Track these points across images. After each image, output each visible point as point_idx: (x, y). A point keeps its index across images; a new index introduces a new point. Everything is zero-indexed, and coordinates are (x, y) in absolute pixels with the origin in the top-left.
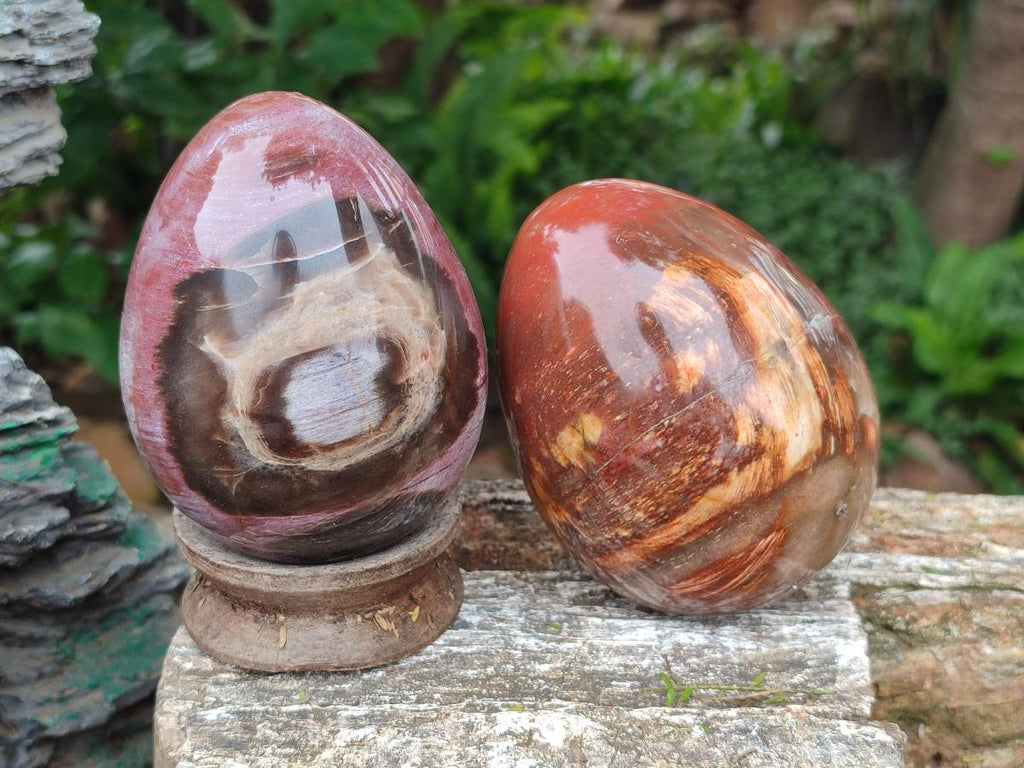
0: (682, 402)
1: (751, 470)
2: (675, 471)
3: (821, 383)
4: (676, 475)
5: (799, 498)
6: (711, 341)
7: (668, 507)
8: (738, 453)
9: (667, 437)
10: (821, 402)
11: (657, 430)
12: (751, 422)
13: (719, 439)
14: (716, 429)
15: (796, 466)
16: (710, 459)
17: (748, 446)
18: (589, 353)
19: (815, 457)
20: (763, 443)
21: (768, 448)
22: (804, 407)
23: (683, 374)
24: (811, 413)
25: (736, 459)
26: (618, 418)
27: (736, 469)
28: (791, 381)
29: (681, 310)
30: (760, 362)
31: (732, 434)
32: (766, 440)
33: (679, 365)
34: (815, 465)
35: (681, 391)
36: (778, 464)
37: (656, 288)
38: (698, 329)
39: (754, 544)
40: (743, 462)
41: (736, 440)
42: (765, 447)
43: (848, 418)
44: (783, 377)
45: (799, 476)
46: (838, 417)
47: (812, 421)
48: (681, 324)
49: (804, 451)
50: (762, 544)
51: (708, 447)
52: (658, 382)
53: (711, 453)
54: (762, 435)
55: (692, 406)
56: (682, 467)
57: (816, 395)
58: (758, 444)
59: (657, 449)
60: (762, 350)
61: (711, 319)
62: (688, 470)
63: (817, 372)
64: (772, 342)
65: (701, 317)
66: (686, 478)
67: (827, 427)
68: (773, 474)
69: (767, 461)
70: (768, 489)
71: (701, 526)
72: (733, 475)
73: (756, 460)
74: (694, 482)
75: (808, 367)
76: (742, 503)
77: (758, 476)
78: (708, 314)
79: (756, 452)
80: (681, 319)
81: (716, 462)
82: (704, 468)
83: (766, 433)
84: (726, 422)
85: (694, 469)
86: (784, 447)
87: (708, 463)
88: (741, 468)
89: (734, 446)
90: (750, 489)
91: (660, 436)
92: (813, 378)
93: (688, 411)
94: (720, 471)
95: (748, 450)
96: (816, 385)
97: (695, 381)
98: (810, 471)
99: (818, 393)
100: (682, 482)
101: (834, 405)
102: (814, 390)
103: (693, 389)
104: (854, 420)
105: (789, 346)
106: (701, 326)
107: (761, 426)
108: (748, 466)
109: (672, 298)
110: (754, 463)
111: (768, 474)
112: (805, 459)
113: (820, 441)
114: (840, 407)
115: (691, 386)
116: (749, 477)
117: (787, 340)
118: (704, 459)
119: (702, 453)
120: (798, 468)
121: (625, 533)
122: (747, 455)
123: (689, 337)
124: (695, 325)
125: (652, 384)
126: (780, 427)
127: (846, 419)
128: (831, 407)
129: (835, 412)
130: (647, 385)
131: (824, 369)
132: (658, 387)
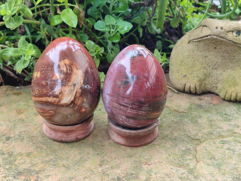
1: (54, 99)
2: (44, 90)
3: (77, 95)
5: (60, 109)
6: (63, 75)
7: (40, 95)
8: (54, 95)
9: (46, 84)
10: (75, 98)
11: (45, 82)
14: (53, 88)
15: (62, 104)
16: (49, 92)
18: (46, 63)
19: (67, 105)
20: (59, 96)
22: (70, 96)
23: (55, 76)
25: (53, 95)
26: (42, 76)
27: (52, 97)
28: (71, 91)
29: (63, 67)
30: (69, 84)
32: (60, 96)
35: (53, 79)
36: (59, 101)
37: (62, 61)
39: (49, 111)
42: (59, 97)
44: (71, 89)
45: (62, 106)
46: (76, 102)
47: (70, 99)
48: (61, 69)
49: (65, 102)
50: (51, 112)
51: (50, 90)
53: (50, 91)
55: (53, 82)
56: (45, 90)
57: (74, 96)
58: (58, 96)
59: (44, 85)
60: (71, 83)
61: (66, 72)
62: (45, 91)
63: (78, 93)
64: (74, 83)
65: (65, 70)
66: (45, 92)
67: (73, 102)
69: (58, 99)
70: (56, 104)
71: (43, 101)
72: (51, 97)
74: (45, 94)
75: (77, 91)
76: (50, 103)
77: (55, 101)
78: (66, 71)
80: (61, 68)
81: (50, 93)
82: (48, 93)
83: (61, 95)
85: (46, 92)
86: (62, 99)
88: (53, 97)
89: (54, 93)
90: (53, 101)
92: (76, 93)
94: (50, 95)
96: (76, 94)
97: (56, 79)
98: (65, 106)
100: (44, 92)
101: (77, 100)
102: (75, 95)
103: (55, 80)
104: (80, 105)
105: (76, 86)
106: (64, 72)
107: (61, 93)
109: (63, 64)
110: (56, 98)
111: (57, 101)
112: (65, 104)
113: (70, 103)
114: (78, 101)
117: (77, 84)
118: (49, 91)
120: (63, 104)
121: (34, 94)
122: (55, 96)
124: (63, 71)
125: (50, 75)
126: (64, 96)
127: (78, 103)
128: (76, 100)
129: (76, 101)
130: (49, 74)
131: (80, 94)
132: (50, 76)
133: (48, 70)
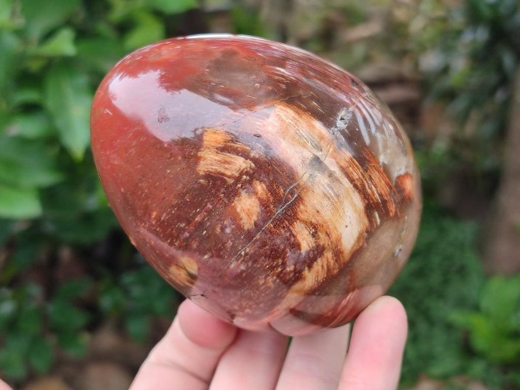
0: (249, 236)
1: (318, 266)
2: (261, 282)
3: (356, 176)
4: (263, 284)
5: (362, 265)
6: (258, 182)
7: (266, 303)
8: (305, 258)
9: (247, 262)
10: (360, 192)
11: (237, 260)
12: (308, 233)
13: (286, 253)
14: (282, 247)
15: (352, 248)
16: (285, 268)
17: (310, 250)
18: (168, 214)
19: (366, 235)
20: (321, 243)
21: (326, 245)
22: (347, 204)
23: (243, 215)
24: (353, 205)
25: (305, 262)
26: (205, 257)
27: (306, 268)
28: (331, 187)
29: (227, 166)
30: (302, 183)
31: (296, 246)
32: (323, 240)
33: (238, 210)
34: (367, 240)
35: (246, 228)
36: (338, 253)
37: (199, 154)
38: (245, 177)
40: (310, 262)
41: (300, 249)
42: (324, 245)
43: (385, 190)
44: (323, 186)
45: (357, 253)
46: (377, 196)
47: (356, 211)
48: (230, 177)
49: (356, 234)
50: (344, 302)
51: (280, 261)
52: (226, 227)
53: (284, 264)
54: (319, 238)
55: (258, 237)
56: (266, 278)
57: (353, 189)
58: (318, 246)
59: (242, 272)
60: (301, 173)
61: (253, 165)
62: (270, 279)
63: (351, 169)
64: (307, 161)
65: (244, 166)
66: (271, 285)
67: (370, 207)
68: (336, 261)
69: (329, 255)
70: (336, 271)
72: (306, 272)
73: (320, 256)
74: (278, 286)
75: (342, 169)
76: (319, 286)
77: (325, 267)
78: (249, 161)
79: (319, 251)
80: (228, 173)
81: (290, 268)
82: (282, 275)
83: (322, 236)
84: (288, 239)
85: (275, 278)
86: (339, 240)
87: (284, 271)
88: (310, 267)
89: (300, 254)
90: (322, 276)
91: (241, 263)
92: (348, 176)
93: (256, 240)
94: (295, 273)
95: (312, 252)
96: (352, 181)
97: (254, 218)
98: (365, 245)
99: (355, 186)
100: (269, 288)
101: (371, 189)
102: (351, 186)
103: (255, 224)
104: (391, 188)
105: (322, 159)
107: (316, 232)
108: (315, 263)
109: (217, 158)
110: (319, 260)
111: (332, 262)
112: (359, 239)
113: (366, 221)
114: (376, 187)
115: (253, 222)
116: (318, 270)
117: (319, 154)
118: (280, 269)
119: (277, 266)
120: (355, 248)
122: (311, 256)
123: (239, 186)
124: (241, 174)
125: (223, 229)
126: (331, 227)
127: (383, 193)
128: (369, 191)
129: (373, 192)
130: (218, 230)
131: (357, 163)
132: (228, 230)
133: (201, 225)
